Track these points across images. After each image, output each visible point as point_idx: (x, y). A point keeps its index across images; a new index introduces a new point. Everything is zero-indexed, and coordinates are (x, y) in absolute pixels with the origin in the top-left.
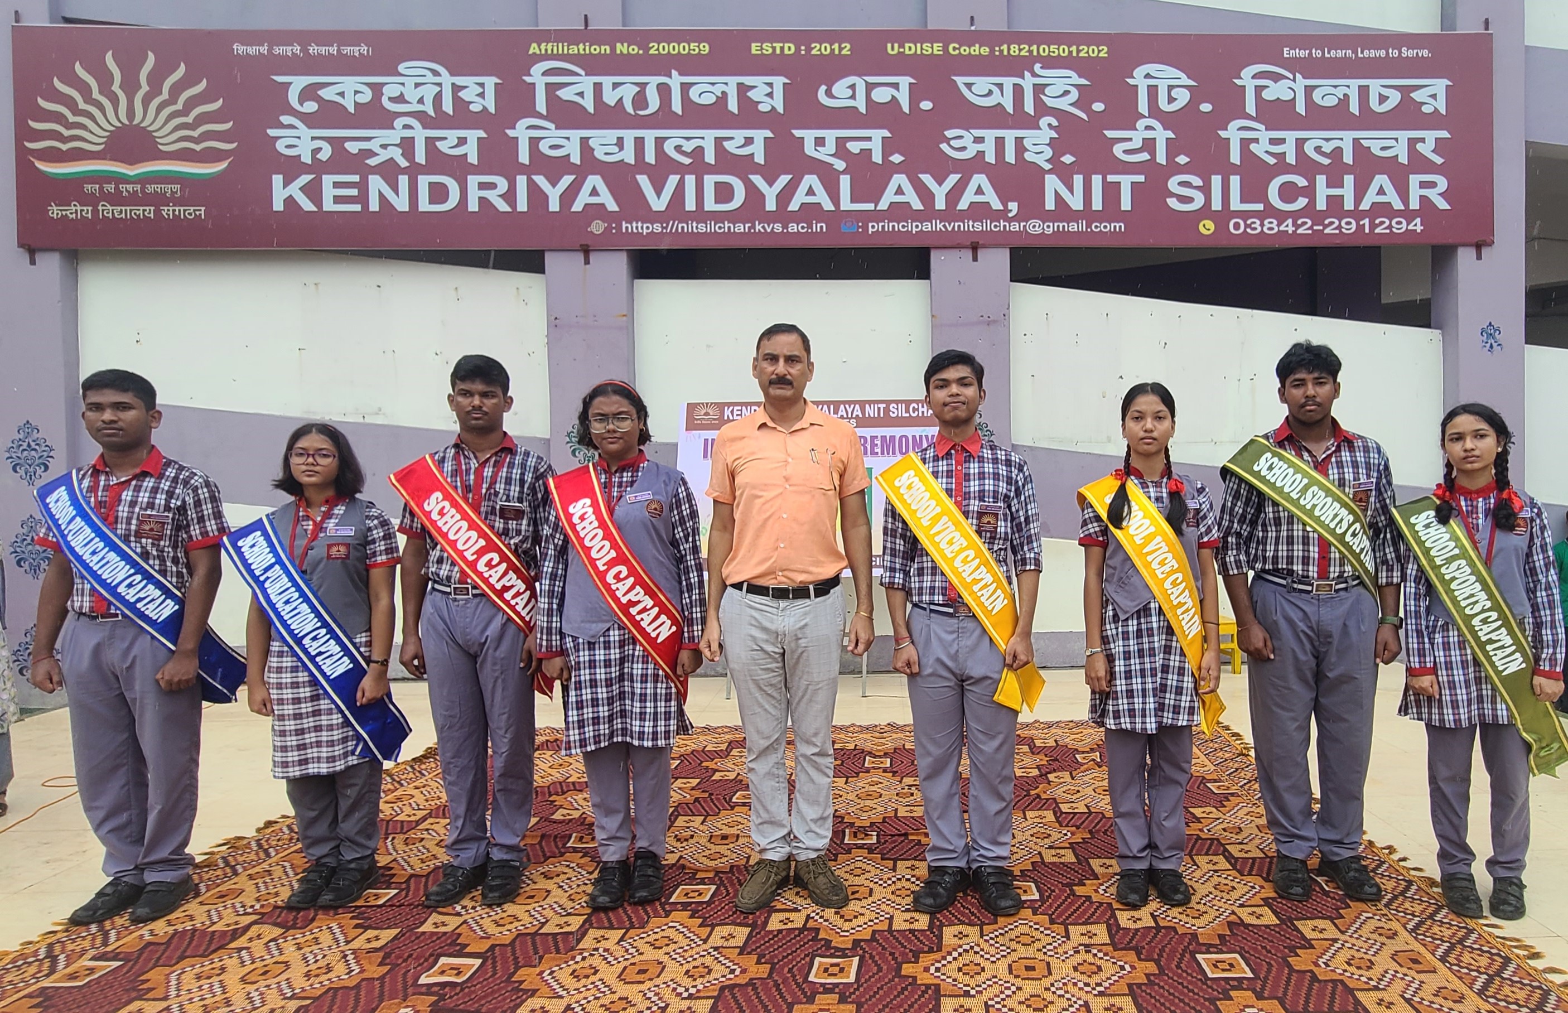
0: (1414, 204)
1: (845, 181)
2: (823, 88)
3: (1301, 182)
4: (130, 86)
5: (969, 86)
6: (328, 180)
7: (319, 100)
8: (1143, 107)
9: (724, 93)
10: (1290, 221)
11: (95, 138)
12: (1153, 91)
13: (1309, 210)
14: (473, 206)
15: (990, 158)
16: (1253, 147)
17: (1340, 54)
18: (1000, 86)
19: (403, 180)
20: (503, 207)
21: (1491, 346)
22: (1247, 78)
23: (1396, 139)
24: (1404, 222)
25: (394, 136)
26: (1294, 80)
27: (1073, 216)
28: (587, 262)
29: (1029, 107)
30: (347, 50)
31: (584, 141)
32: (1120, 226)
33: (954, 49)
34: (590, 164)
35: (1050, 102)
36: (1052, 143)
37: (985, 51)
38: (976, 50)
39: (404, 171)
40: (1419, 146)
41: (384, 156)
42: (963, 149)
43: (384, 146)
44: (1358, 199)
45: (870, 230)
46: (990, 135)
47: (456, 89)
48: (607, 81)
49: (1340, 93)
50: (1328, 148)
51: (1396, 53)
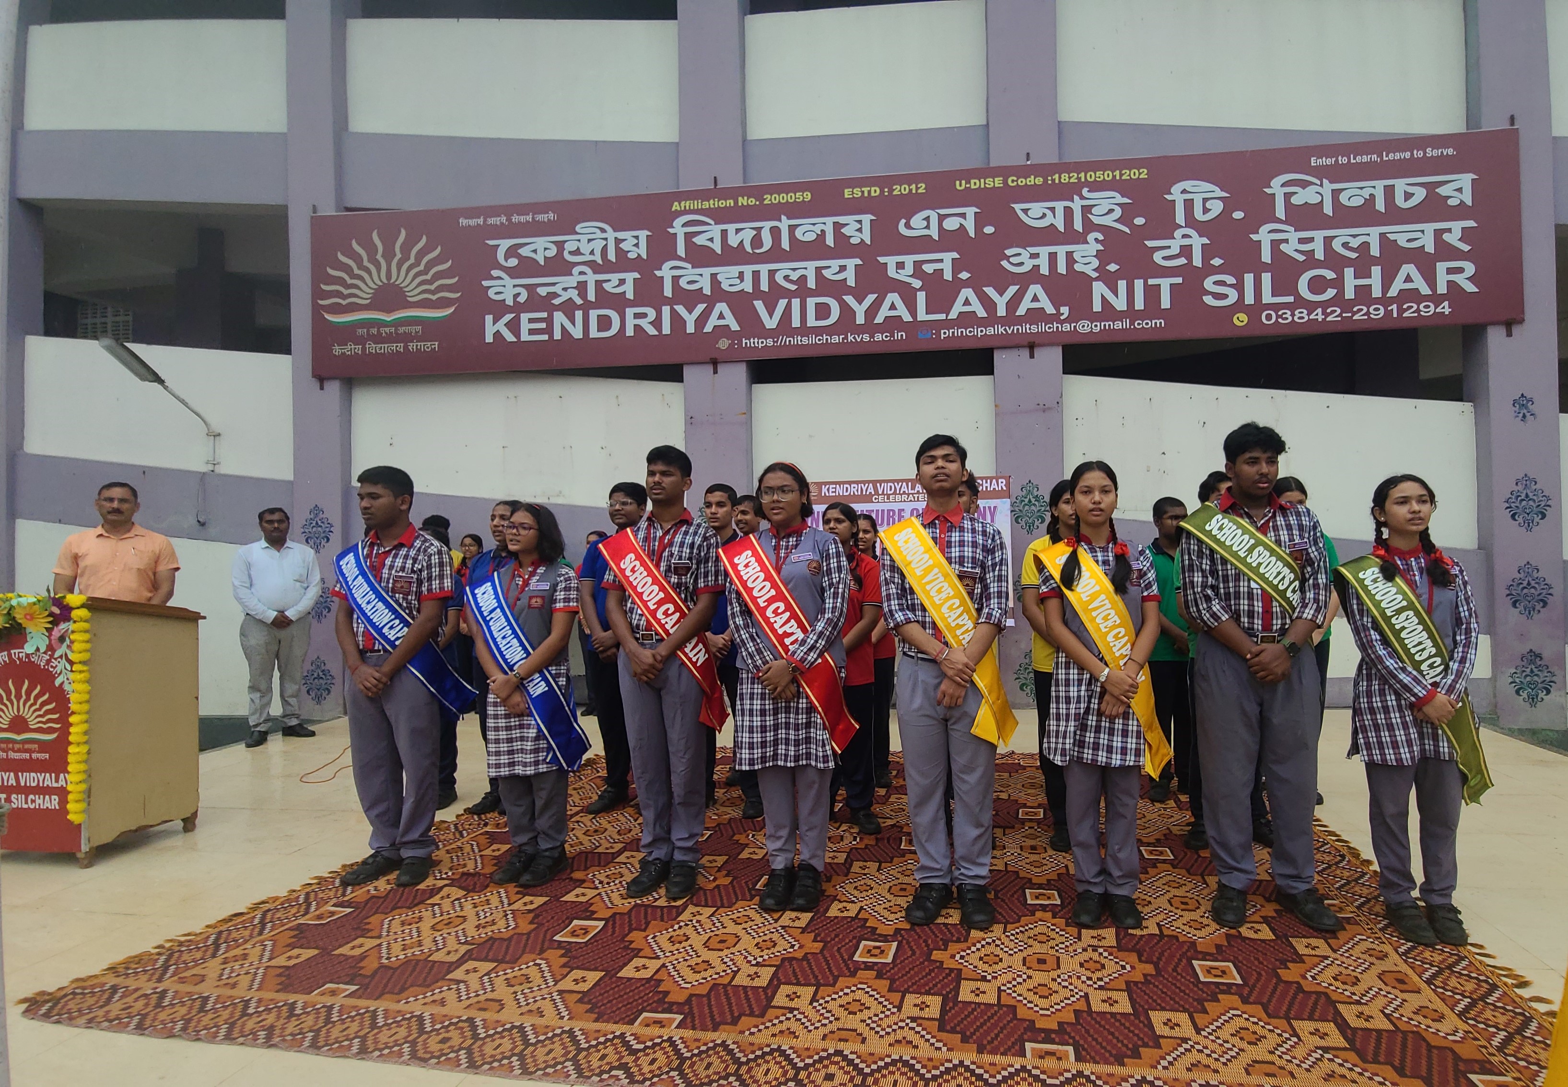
0: (1442, 289)
1: (921, 297)
2: (903, 221)
3: (1330, 275)
4: (389, 255)
5: (1025, 211)
6: (524, 317)
7: (519, 256)
8: (1180, 218)
9: (823, 231)
10: (1319, 310)
11: (364, 295)
12: (1189, 205)
13: (1339, 300)
14: (630, 332)
15: (1045, 270)
16: (1283, 247)
17: (1365, 159)
18: (1052, 209)
19: (579, 314)
20: (652, 331)
21: (1524, 416)
22: (1276, 187)
23: (1423, 231)
24: (1432, 306)
25: (572, 281)
26: (1321, 185)
27: (1118, 315)
28: (715, 372)
29: (1078, 226)
30: (540, 217)
31: (714, 276)
32: (1160, 322)
33: (1013, 181)
34: (718, 293)
35: (1096, 220)
36: (1098, 255)
37: (1039, 181)
38: (1031, 181)
39: (579, 307)
40: (1446, 237)
41: (565, 296)
42: (1022, 264)
43: (565, 289)
44: (1386, 287)
45: (943, 336)
46: (1044, 251)
47: (618, 241)
48: (731, 228)
49: (1366, 193)
50: (1355, 243)
51: (1421, 154)
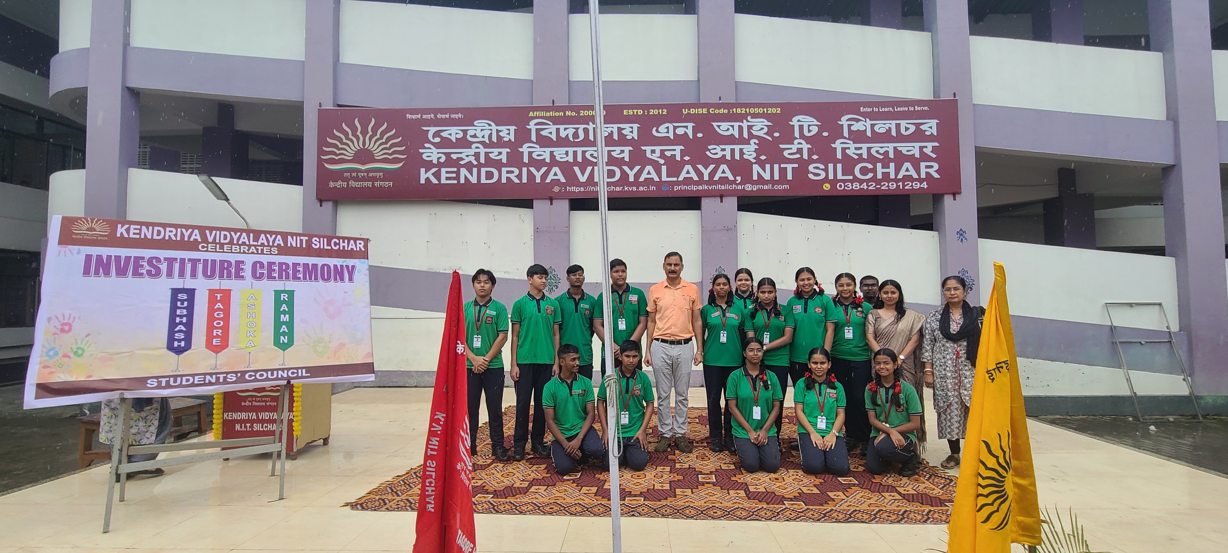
0: (923, 176)
1: (664, 169)
2: (655, 128)
3: (870, 166)
4: (364, 132)
5: (719, 126)
6: (443, 170)
7: (441, 137)
8: (797, 134)
9: (612, 131)
10: (865, 184)
11: (349, 154)
12: (801, 127)
13: (874, 179)
14: (504, 181)
15: (728, 157)
16: (847, 151)
17: (886, 109)
18: (733, 126)
19: (475, 170)
21: (962, 240)
22: (844, 121)
23: (914, 147)
24: (919, 184)
25: (471, 151)
26: (866, 122)
27: (766, 182)
28: (551, 204)
29: (746, 135)
30: (453, 116)
31: (552, 153)
32: (787, 187)
33: (712, 111)
34: (554, 162)
35: (755, 133)
36: (756, 151)
37: (726, 111)
38: (722, 111)
39: (475, 166)
40: (925, 150)
41: (467, 160)
42: (716, 154)
43: (467, 156)
44: (897, 173)
45: (675, 189)
46: (728, 148)
47: (498, 131)
48: (562, 127)
49: (887, 127)
50: (882, 151)
51: (912, 109)
